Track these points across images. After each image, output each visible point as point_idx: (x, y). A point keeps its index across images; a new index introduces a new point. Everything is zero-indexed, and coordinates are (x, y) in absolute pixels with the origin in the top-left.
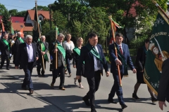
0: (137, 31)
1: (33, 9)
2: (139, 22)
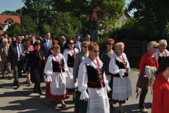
1: (2, 14)
2: (101, 25)
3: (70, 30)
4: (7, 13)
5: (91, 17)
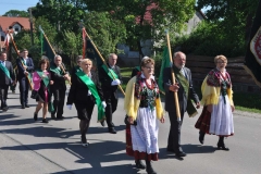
0: (156, 44)
1: (5, 15)
2: (158, 32)
3: (107, 40)
4: (14, 13)
5: (142, 20)
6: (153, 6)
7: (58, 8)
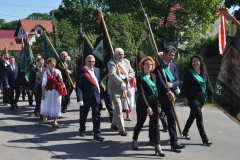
0: (180, 46)
1: (28, 18)
2: (182, 33)
3: (130, 42)
4: (36, 16)
5: (165, 21)
6: (178, 7)
7: (81, 10)
